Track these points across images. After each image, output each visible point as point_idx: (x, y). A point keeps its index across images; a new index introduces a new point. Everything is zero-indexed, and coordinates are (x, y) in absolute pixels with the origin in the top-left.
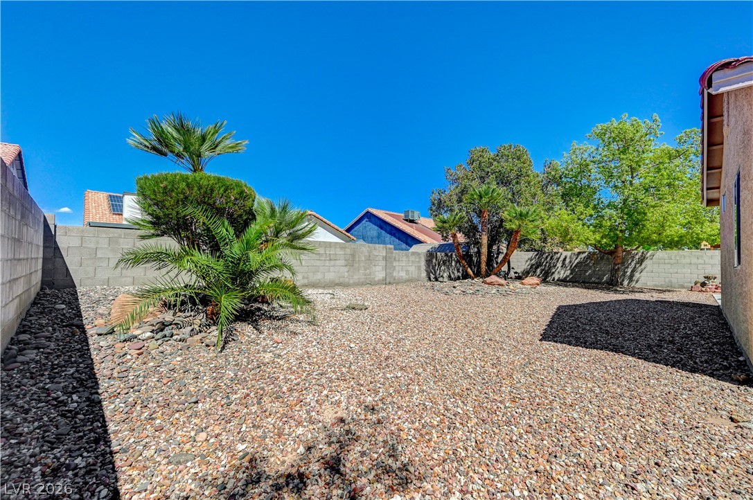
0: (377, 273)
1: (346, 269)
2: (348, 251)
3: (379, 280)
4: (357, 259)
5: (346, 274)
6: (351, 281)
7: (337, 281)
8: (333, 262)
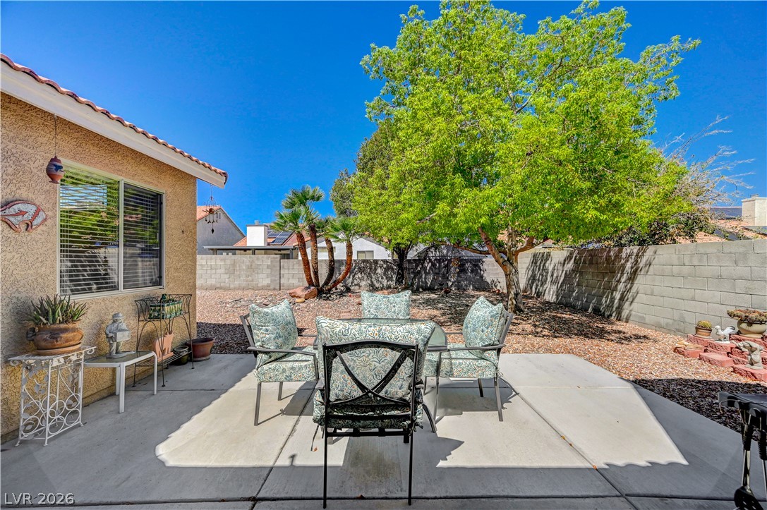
0: (260, 280)
1: (227, 276)
2: (228, 262)
3: (262, 286)
4: (238, 268)
5: (227, 280)
6: (232, 286)
7: (218, 285)
8: (214, 271)
